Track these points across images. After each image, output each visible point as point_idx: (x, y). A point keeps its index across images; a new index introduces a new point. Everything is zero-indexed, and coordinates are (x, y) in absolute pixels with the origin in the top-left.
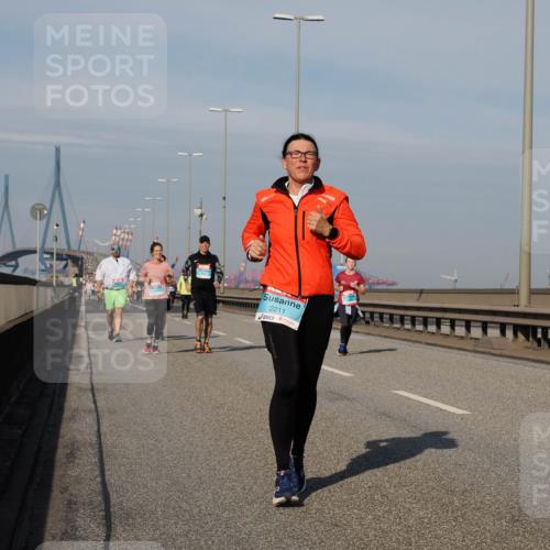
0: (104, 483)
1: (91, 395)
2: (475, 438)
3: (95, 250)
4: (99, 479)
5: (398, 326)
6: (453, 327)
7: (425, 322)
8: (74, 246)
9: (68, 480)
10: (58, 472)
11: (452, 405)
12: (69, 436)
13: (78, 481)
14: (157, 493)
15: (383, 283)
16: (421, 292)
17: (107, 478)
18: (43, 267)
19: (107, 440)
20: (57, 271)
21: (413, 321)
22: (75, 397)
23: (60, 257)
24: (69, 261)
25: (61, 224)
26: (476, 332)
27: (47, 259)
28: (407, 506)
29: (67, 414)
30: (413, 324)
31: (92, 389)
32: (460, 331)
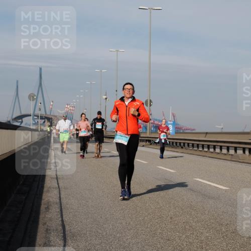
0: (62, 221)
1: (56, 180)
2: (232, 200)
3: (57, 115)
4: (60, 219)
5: (196, 149)
6: (221, 149)
7: (209, 147)
8: (48, 113)
9: (46, 219)
10: (41, 216)
11: (221, 185)
12: (46, 199)
13: (51, 219)
14: (87, 226)
15: (189, 129)
16: (207, 133)
17: (64, 218)
18: (34, 123)
19: (64, 201)
20: (41, 124)
21: (203, 146)
22: (49, 182)
23: (41, 118)
24: (46, 120)
25: (42, 103)
26: (232, 152)
27: (36, 119)
28: (201, 231)
29: (45, 189)
30: (203, 148)
31: (57, 178)
32: (224, 151)
